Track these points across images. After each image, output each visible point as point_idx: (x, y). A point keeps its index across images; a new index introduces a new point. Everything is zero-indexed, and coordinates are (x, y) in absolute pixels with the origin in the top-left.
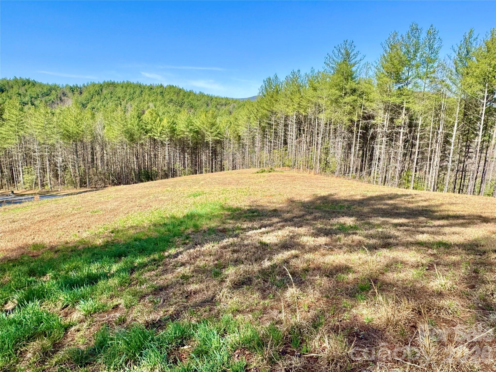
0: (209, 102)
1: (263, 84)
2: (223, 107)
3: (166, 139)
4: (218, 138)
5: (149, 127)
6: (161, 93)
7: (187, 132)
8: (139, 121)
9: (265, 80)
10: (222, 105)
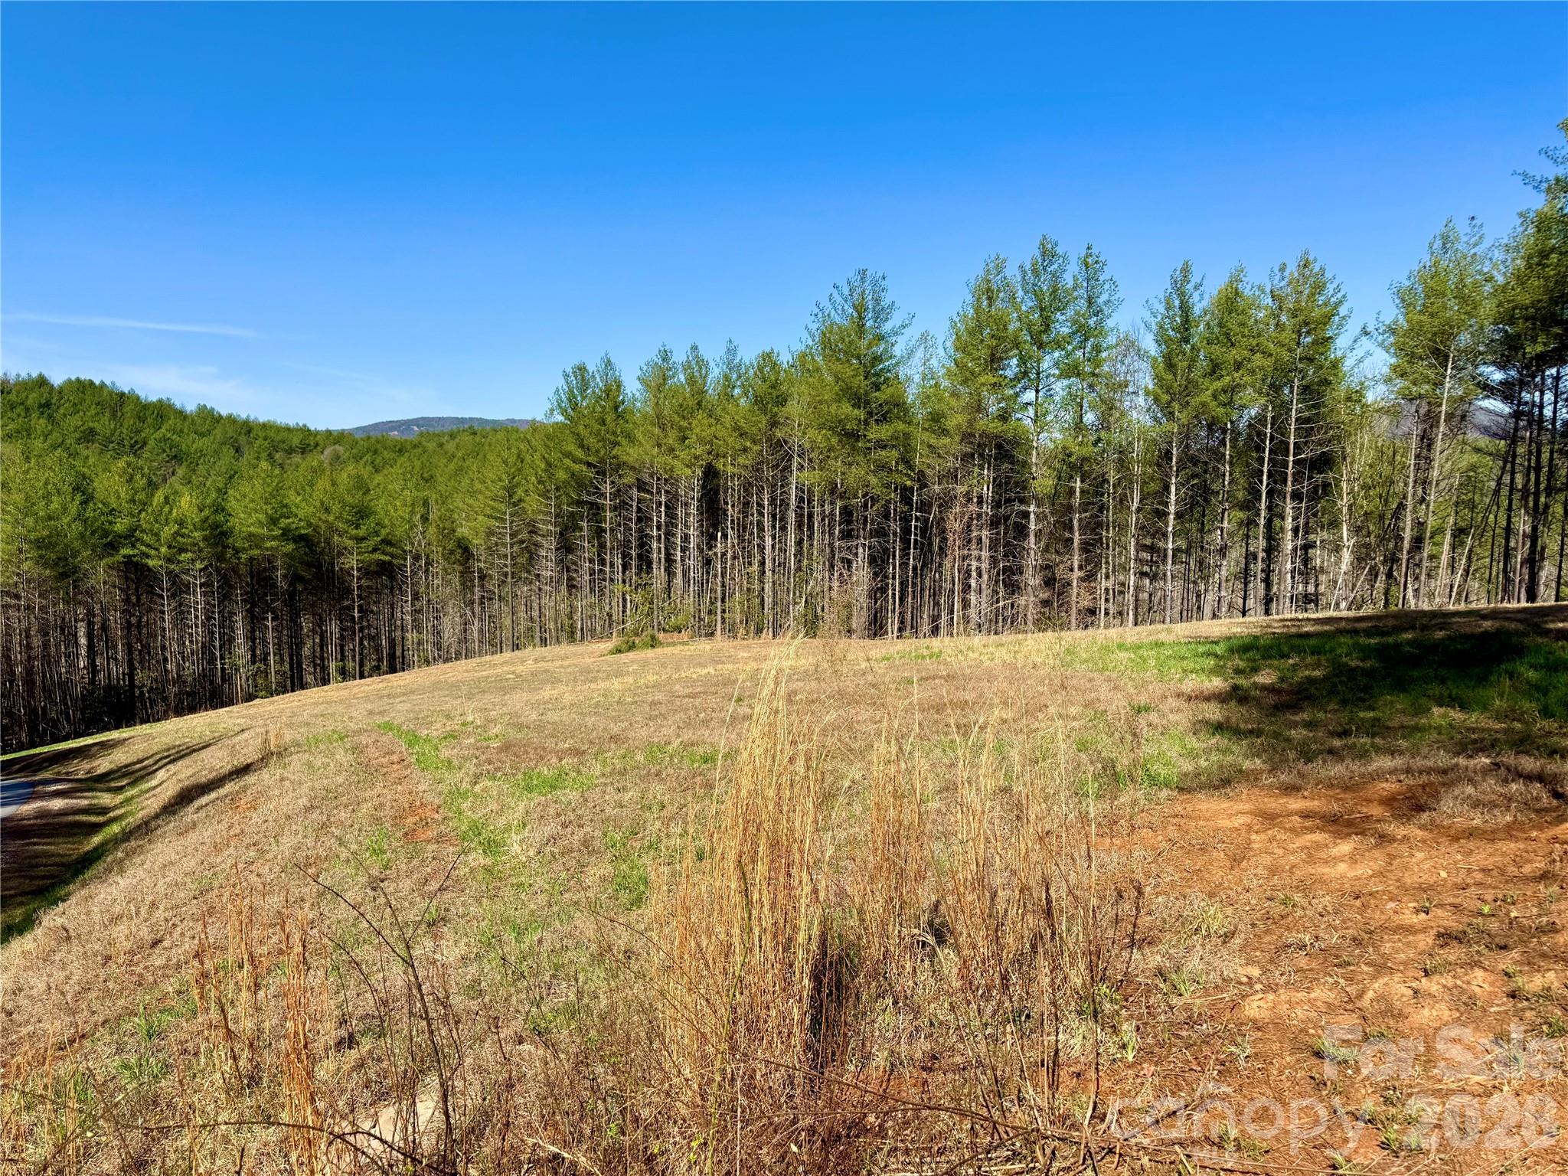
0: (243, 439)
1: (561, 383)
2: (297, 458)
3: (194, 567)
4: (387, 558)
5: (121, 526)
6: (41, 406)
7: (274, 538)
8: (84, 503)
9: (569, 370)
10: (290, 451)
